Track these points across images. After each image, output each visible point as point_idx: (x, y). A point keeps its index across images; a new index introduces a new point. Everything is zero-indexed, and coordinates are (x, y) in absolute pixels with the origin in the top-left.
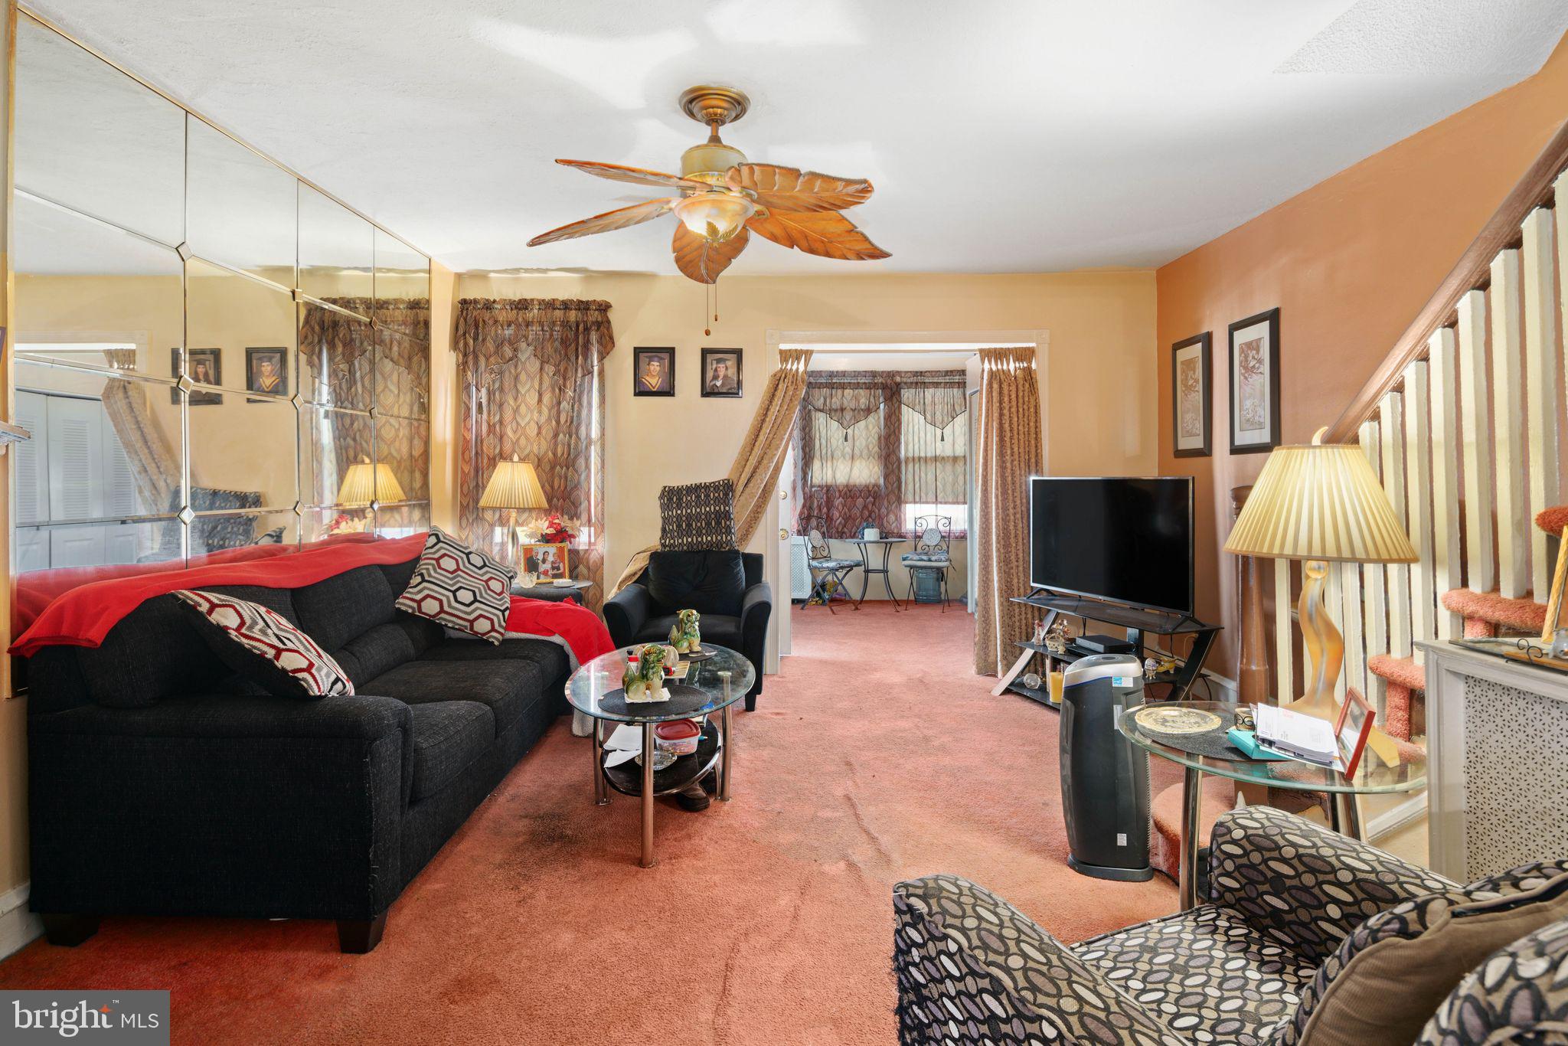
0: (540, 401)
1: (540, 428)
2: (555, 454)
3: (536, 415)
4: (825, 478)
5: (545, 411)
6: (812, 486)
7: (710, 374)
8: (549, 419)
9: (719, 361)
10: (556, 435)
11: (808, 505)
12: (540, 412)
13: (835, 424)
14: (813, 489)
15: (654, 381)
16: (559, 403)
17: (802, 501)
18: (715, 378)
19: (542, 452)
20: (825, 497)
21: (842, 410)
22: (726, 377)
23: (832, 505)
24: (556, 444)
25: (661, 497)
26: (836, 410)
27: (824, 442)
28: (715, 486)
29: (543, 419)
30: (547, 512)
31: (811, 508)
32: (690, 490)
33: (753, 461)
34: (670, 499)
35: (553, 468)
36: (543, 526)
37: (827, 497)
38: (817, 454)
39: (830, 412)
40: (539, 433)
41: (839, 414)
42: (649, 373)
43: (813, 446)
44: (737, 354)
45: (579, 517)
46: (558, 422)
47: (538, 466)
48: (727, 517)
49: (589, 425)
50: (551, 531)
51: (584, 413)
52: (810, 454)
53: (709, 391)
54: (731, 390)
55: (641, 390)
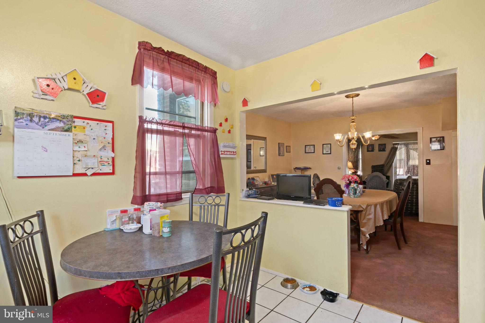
0: (352, 153)
1: (352, 157)
2: (354, 161)
3: (351, 155)
4: (413, 164)
5: (353, 154)
6: (409, 165)
7: (380, 148)
8: (353, 156)
9: (381, 146)
10: (354, 158)
11: (408, 169)
12: (352, 155)
13: (415, 152)
14: (410, 166)
15: (370, 149)
16: (355, 153)
17: (407, 168)
18: (381, 148)
19: (352, 160)
20: (413, 167)
21: (417, 149)
22: (383, 148)
23: (415, 169)
24: (354, 159)
25: (372, 167)
26: (415, 149)
27: (412, 156)
28: (381, 165)
29: (352, 156)
30: (353, 169)
31: (409, 170)
32: (376, 166)
33: (388, 161)
34: (373, 167)
35: (354, 163)
36: (353, 171)
37: (413, 168)
38: (411, 158)
39: (414, 149)
40: (352, 158)
41: (416, 150)
42: (369, 148)
43: (410, 157)
44: (385, 144)
45: (358, 170)
46: (355, 156)
47: (352, 162)
48: (383, 170)
49: (359, 156)
50: (354, 172)
51: (359, 154)
52: (409, 158)
53: (380, 150)
54: (384, 150)
55: (368, 151)
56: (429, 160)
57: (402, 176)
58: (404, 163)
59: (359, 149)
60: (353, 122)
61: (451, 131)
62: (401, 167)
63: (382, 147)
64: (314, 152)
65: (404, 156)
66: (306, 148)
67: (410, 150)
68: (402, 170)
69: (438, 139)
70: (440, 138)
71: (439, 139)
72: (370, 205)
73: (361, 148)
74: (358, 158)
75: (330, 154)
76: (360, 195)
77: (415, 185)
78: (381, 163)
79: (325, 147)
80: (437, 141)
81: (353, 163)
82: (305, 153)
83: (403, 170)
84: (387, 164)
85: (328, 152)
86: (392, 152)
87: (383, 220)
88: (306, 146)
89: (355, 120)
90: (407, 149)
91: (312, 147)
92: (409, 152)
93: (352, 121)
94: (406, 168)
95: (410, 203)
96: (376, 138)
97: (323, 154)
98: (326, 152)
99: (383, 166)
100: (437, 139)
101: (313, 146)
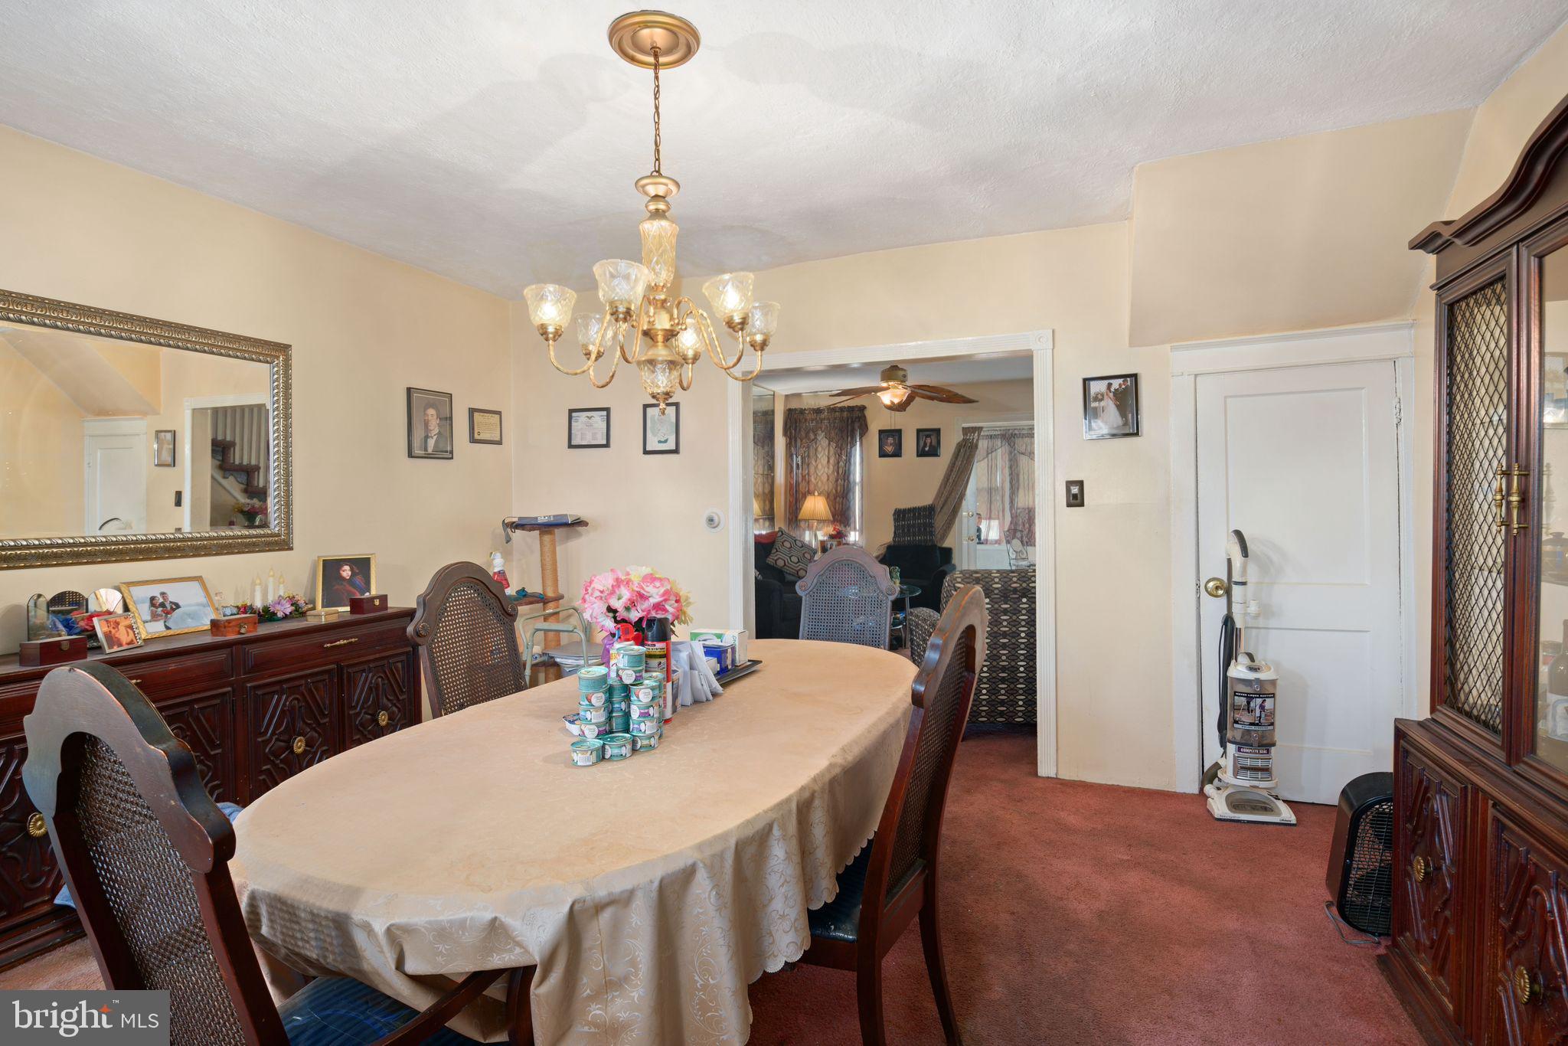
0: (828, 461)
1: (828, 476)
2: (836, 491)
3: (826, 470)
5: (831, 467)
8: (833, 472)
9: (927, 436)
10: (837, 481)
11: (1014, 522)
12: (828, 468)
14: (1018, 511)
15: (889, 449)
16: (838, 462)
18: (925, 446)
19: (830, 490)
22: (931, 445)
24: (837, 486)
25: (894, 514)
28: (924, 508)
29: (830, 472)
30: (833, 523)
32: (910, 510)
33: (946, 494)
34: (899, 517)
35: (835, 499)
36: (830, 530)
38: (1021, 485)
40: (828, 479)
43: (1018, 480)
44: (937, 431)
45: (849, 526)
46: (838, 473)
47: (828, 497)
48: (931, 525)
49: (854, 475)
50: (834, 533)
51: (852, 468)
52: (1016, 485)
53: (921, 453)
54: (934, 452)
55: (883, 454)
56: (1081, 484)
57: (996, 545)
58: (1001, 502)
59: (851, 448)
60: (658, 214)
61: (1168, 346)
62: (993, 516)
63: (929, 440)
64: (607, 445)
65: (1001, 478)
66: (573, 424)
67: (1018, 455)
68: (995, 524)
69: (1116, 384)
70: (1121, 381)
71: (1120, 385)
72: (612, 902)
73: (858, 443)
74: (849, 481)
75: (676, 451)
76: (651, 736)
77: (1024, 600)
78: (926, 499)
79: (653, 416)
80: (1111, 395)
81: (832, 498)
82: (570, 446)
83: (999, 523)
84: (943, 505)
85: (666, 441)
86: (960, 459)
87: (808, 909)
88: (574, 414)
89: (668, 204)
90: (1011, 453)
91: (598, 419)
92: (1017, 466)
93: (652, 207)
94: (1008, 519)
95: (1003, 680)
96: (896, 396)
97: (646, 452)
98: (660, 442)
99: (929, 511)
100: (1110, 385)
101: (605, 413)
